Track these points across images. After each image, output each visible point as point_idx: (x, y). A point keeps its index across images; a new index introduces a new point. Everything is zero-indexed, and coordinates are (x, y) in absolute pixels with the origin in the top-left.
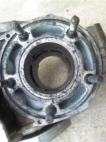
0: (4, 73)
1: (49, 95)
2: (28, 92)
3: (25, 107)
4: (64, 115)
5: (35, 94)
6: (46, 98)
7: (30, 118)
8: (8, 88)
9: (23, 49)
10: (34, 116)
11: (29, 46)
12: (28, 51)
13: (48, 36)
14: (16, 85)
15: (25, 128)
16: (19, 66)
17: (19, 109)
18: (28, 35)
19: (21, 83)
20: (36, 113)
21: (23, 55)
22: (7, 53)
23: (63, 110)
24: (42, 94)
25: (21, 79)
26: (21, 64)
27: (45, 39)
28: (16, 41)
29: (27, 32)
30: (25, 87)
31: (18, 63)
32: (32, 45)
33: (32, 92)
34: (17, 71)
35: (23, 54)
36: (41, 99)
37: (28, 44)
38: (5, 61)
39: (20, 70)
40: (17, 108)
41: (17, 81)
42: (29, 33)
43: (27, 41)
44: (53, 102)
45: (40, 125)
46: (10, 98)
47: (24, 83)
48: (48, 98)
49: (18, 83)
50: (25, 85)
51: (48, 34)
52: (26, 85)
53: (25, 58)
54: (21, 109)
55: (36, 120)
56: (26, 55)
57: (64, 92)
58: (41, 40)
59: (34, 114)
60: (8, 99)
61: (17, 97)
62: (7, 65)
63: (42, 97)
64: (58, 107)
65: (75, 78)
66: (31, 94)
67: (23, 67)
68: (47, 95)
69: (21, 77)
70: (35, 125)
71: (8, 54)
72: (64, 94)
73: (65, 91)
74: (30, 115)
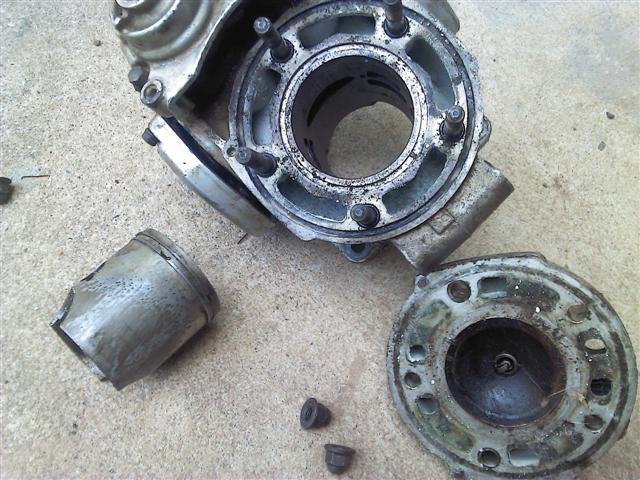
0: (297, 26)
1: (294, 145)
2: (281, 97)
3: (246, 107)
4: (268, 196)
5: (283, 114)
6: (286, 141)
7: (231, 128)
8: (269, 51)
9: (367, 38)
10: (238, 134)
11: (381, 48)
12: (368, 51)
13: (423, 81)
14: (282, 65)
15: (206, 127)
16: (327, 50)
17: (237, 96)
18: (403, 35)
19: (293, 72)
20: (246, 137)
21: (356, 47)
22: (342, 8)
23: (277, 190)
24: (290, 130)
25: (301, 67)
26: (332, 51)
27: (412, 76)
28: (377, 15)
29: (409, 27)
30: (288, 85)
31: (332, 44)
32: (386, 54)
33: (284, 107)
34: (314, 51)
35: (357, 44)
36: (278, 134)
37: (384, 45)
38: (324, 13)
39: (319, 57)
40: (238, 91)
41: (292, 61)
42: (410, 35)
43: (389, 38)
44: (284, 160)
45: (226, 156)
46: (250, 67)
47: (296, 78)
48: (288, 145)
49: (289, 67)
50: (293, 82)
51: (426, 79)
52: (294, 86)
53: (349, 53)
54: (239, 99)
55: (232, 142)
56: (356, 53)
57: (314, 175)
58: (406, 68)
59: (241, 133)
60: (247, 62)
61: (260, 79)
62: (317, 21)
63: (284, 133)
64: (277, 175)
65: (355, 184)
66: (278, 106)
67: (327, 60)
68: (293, 141)
69: (306, 67)
70: (222, 145)
71: (340, 12)
72: (311, 177)
73: (318, 174)
74: (237, 125)
